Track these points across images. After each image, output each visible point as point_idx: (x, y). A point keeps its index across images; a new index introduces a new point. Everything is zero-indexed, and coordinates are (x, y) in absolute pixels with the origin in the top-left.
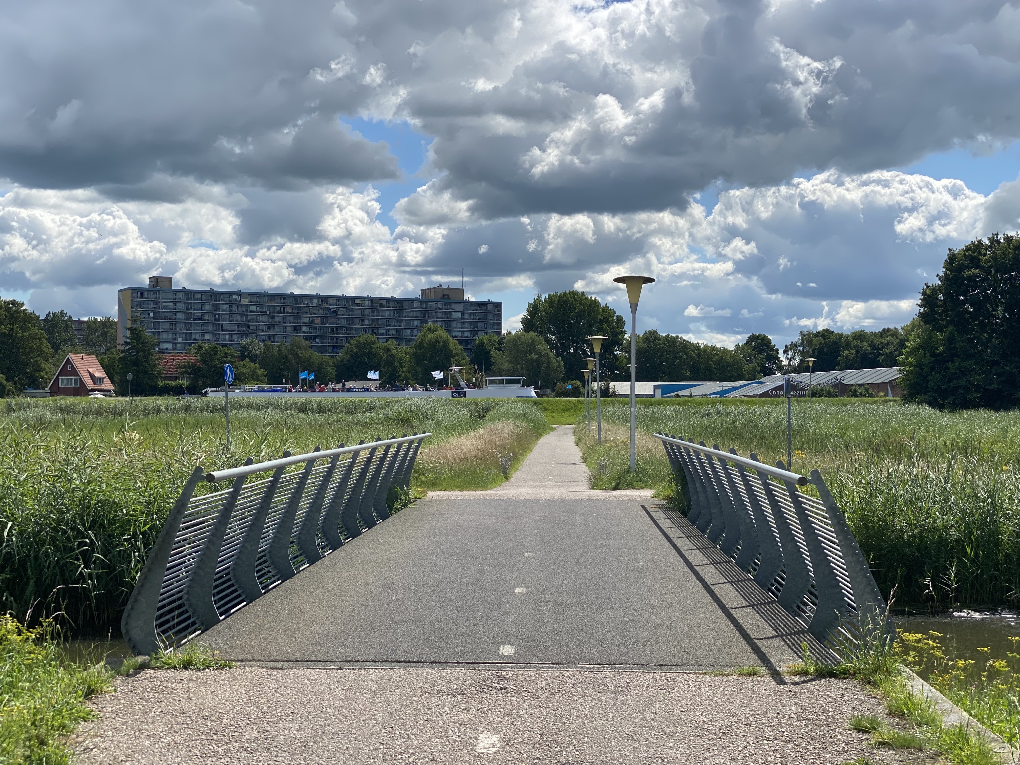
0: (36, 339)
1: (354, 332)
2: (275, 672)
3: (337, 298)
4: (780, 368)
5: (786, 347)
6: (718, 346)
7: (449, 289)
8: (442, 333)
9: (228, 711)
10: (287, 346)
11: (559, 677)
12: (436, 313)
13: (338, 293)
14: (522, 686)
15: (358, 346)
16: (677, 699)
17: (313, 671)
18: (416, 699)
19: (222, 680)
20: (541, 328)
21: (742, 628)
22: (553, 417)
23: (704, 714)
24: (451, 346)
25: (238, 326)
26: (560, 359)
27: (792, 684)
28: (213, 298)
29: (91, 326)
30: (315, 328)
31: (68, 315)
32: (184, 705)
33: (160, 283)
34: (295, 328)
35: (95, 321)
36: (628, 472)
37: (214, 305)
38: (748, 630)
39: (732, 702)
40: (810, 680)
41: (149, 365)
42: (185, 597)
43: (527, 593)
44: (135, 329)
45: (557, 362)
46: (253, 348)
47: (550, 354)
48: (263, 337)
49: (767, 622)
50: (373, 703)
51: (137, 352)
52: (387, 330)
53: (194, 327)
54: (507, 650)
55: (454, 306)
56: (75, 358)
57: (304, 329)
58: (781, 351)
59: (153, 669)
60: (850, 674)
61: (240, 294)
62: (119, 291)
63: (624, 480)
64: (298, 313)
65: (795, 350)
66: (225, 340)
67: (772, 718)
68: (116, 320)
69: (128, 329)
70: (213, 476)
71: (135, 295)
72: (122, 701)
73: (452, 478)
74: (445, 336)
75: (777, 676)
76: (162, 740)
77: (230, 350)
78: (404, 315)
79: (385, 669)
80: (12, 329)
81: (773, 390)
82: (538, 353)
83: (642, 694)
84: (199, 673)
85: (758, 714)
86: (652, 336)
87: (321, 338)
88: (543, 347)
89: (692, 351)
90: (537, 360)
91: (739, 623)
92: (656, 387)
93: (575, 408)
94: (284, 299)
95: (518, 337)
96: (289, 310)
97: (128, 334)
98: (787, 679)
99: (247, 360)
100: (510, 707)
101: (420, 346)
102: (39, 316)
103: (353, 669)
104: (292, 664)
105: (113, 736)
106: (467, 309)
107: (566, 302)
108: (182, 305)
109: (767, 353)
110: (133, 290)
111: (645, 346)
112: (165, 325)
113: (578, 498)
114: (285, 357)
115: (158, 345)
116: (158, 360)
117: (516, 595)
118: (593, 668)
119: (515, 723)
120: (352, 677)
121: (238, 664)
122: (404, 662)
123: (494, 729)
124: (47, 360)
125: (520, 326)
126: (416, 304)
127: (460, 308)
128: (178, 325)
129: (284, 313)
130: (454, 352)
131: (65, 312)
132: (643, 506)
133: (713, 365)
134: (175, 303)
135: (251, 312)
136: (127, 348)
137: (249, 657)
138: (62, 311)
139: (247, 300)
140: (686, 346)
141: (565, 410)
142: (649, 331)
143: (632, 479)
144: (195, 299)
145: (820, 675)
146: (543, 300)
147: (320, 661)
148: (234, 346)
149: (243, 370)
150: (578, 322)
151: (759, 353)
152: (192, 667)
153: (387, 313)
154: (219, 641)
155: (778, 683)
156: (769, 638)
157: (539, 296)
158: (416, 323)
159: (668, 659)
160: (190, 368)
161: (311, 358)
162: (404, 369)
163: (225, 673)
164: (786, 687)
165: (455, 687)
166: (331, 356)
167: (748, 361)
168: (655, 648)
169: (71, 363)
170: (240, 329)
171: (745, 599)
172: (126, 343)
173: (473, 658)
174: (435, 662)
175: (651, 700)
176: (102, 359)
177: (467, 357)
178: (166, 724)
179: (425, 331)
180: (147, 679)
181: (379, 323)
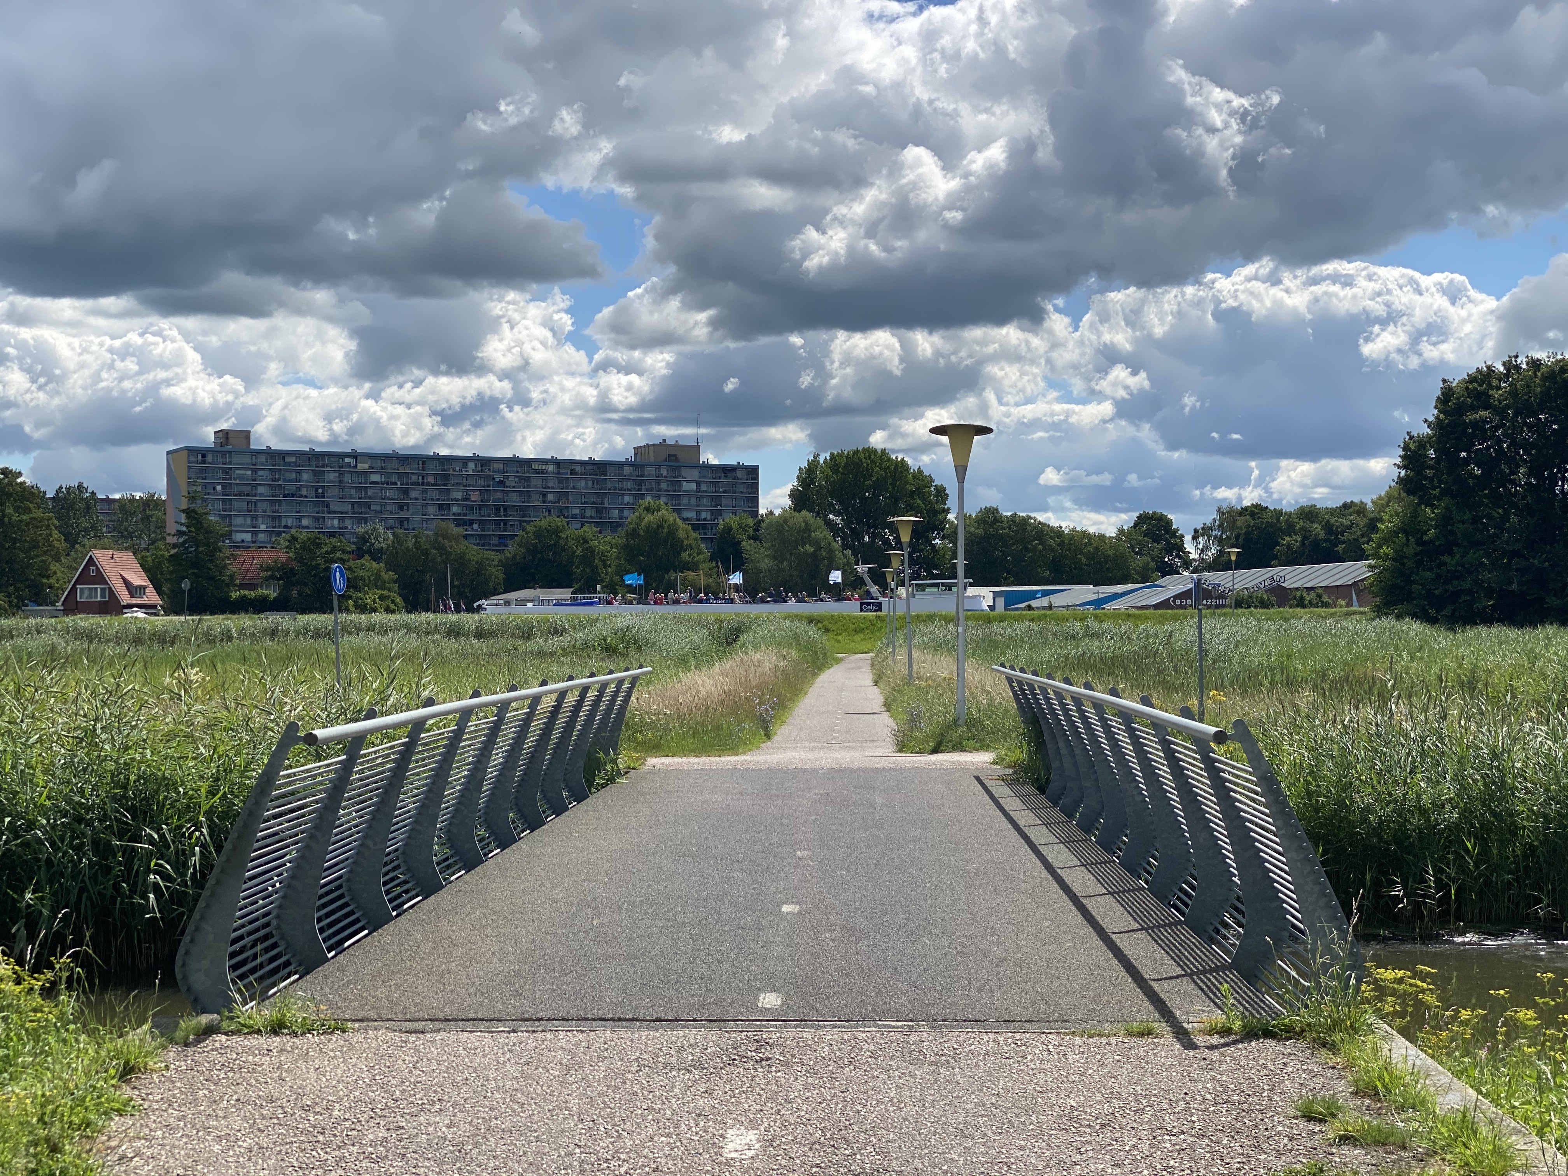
0: (41, 527)
1: (532, 514)
2: (412, 1038)
3: (506, 461)
4: (1187, 564)
5: (1196, 531)
6: (1092, 530)
7: (676, 446)
8: (667, 514)
9: (341, 1098)
10: (428, 536)
11: (849, 1041)
12: (658, 482)
13: (507, 454)
14: (793, 1056)
15: (538, 534)
16: (1031, 1072)
17: (471, 1036)
18: (630, 1076)
19: (332, 1050)
20: (819, 505)
21: (1131, 963)
22: (838, 642)
23: (1072, 1095)
24: (681, 535)
25: (353, 506)
26: (848, 552)
27: (1207, 1047)
28: (314, 463)
29: (126, 507)
30: (471, 508)
31: (90, 490)
32: (273, 1088)
33: (231, 441)
34: (440, 507)
35: (133, 500)
36: (955, 724)
37: (315, 473)
38: (1139, 967)
39: (1115, 1077)
40: (1235, 1043)
41: (216, 566)
42: (274, 923)
43: (800, 912)
44: (194, 511)
45: (845, 558)
46: (376, 538)
47: (836, 546)
48: (391, 523)
49: (1168, 953)
50: (564, 1083)
51: (197, 547)
52: (583, 510)
53: (284, 507)
54: (770, 1000)
55: (684, 472)
56: (102, 556)
57: (455, 509)
58: (1188, 539)
59: (226, 1034)
60: (1296, 1033)
61: (355, 455)
62: (168, 453)
63: (949, 738)
64: (445, 485)
65: (1209, 536)
66: (333, 527)
67: (1177, 1101)
68: (164, 498)
69: (183, 511)
70: (315, 736)
71: (193, 459)
72: (178, 1085)
73: (683, 736)
74: (671, 519)
75: (1183, 1036)
76: (240, 1143)
77: (340, 541)
78: (609, 485)
79: (582, 1032)
80: (3, 512)
81: (1175, 597)
82: (816, 543)
83: (977, 1065)
84: (295, 1040)
85: (1155, 1095)
86: (990, 517)
87: (481, 523)
88: (822, 533)
89: (1051, 538)
90: (814, 555)
91: (1125, 956)
92: (996, 595)
93: (872, 628)
94: (424, 463)
95: (784, 519)
96: (431, 480)
97: (183, 518)
98: (1200, 1040)
99: (367, 557)
100: (774, 1088)
101: (633, 534)
102: (45, 493)
103: (534, 1032)
104: (439, 1025)
105: (164, 1138)
106: (704, 477)
107: (858, 465)
108: (266, 473)
109: (1166, 540)
110: (191, 451)
111: (980, 531)
112: (240, 504)
113: (877, 766)
114: (426, 553)
115: (229, 535)
116: (229, 558)
117: (783, 916)
118: (902, 1027)
119: (783, 1112)
120: (532, 1044)
121: (357, 1025)
122: (612, 1019)
123: (751, 1121)
124: (59, 560)
125: (787, 502)
126: (627, 470)
127: (694, 474)
128: (260, 505)
129: (423, 484)
130: (685, 542)
131: (85, 485)
132: (977, 778)
133: (1084, 560)
134: (254, 471)
135: (372, 483)
136: (181, 540)
137: (373, 1014)
138: (80, 485)
139: (366, 466)
140: (1042, 531)
141: (857, 631)
142: (985, 509)
143: (961, 737)
144: (285, 464)
145: (1250, 1034)
146: (821, 462)
147: (482, 1020)
148: (347, 536)
149: (361, 573)
150: (876, 496)
151: (1154, 541)
152: (286, 1031)
153: (583, 484)
154: (327, 990)
155: (1185, 1048)
156: (1171, 978)
157: (816, 456)
158: (627, 499)
159: (1017, 1011)
160: (279, 570)
161: (465, 554)
162: (609, 570)
163: (336, 1039)
164: (1198, 1054)
165: (691, 1058)
166: (497, 550)
167: (1137, 553)
168: (997, 994)
169: (95, 565)
170: (356, 509)
171: (1135, 919)
172: (180, 533)
173: (717, 1013)
174: (659, 1020)
175: (992, 1075)
176: (143, 557)
177: (706, 550)
178: (245, 1119)
179: (641, 510)
180: (217, 1050)
181: (570, 499)
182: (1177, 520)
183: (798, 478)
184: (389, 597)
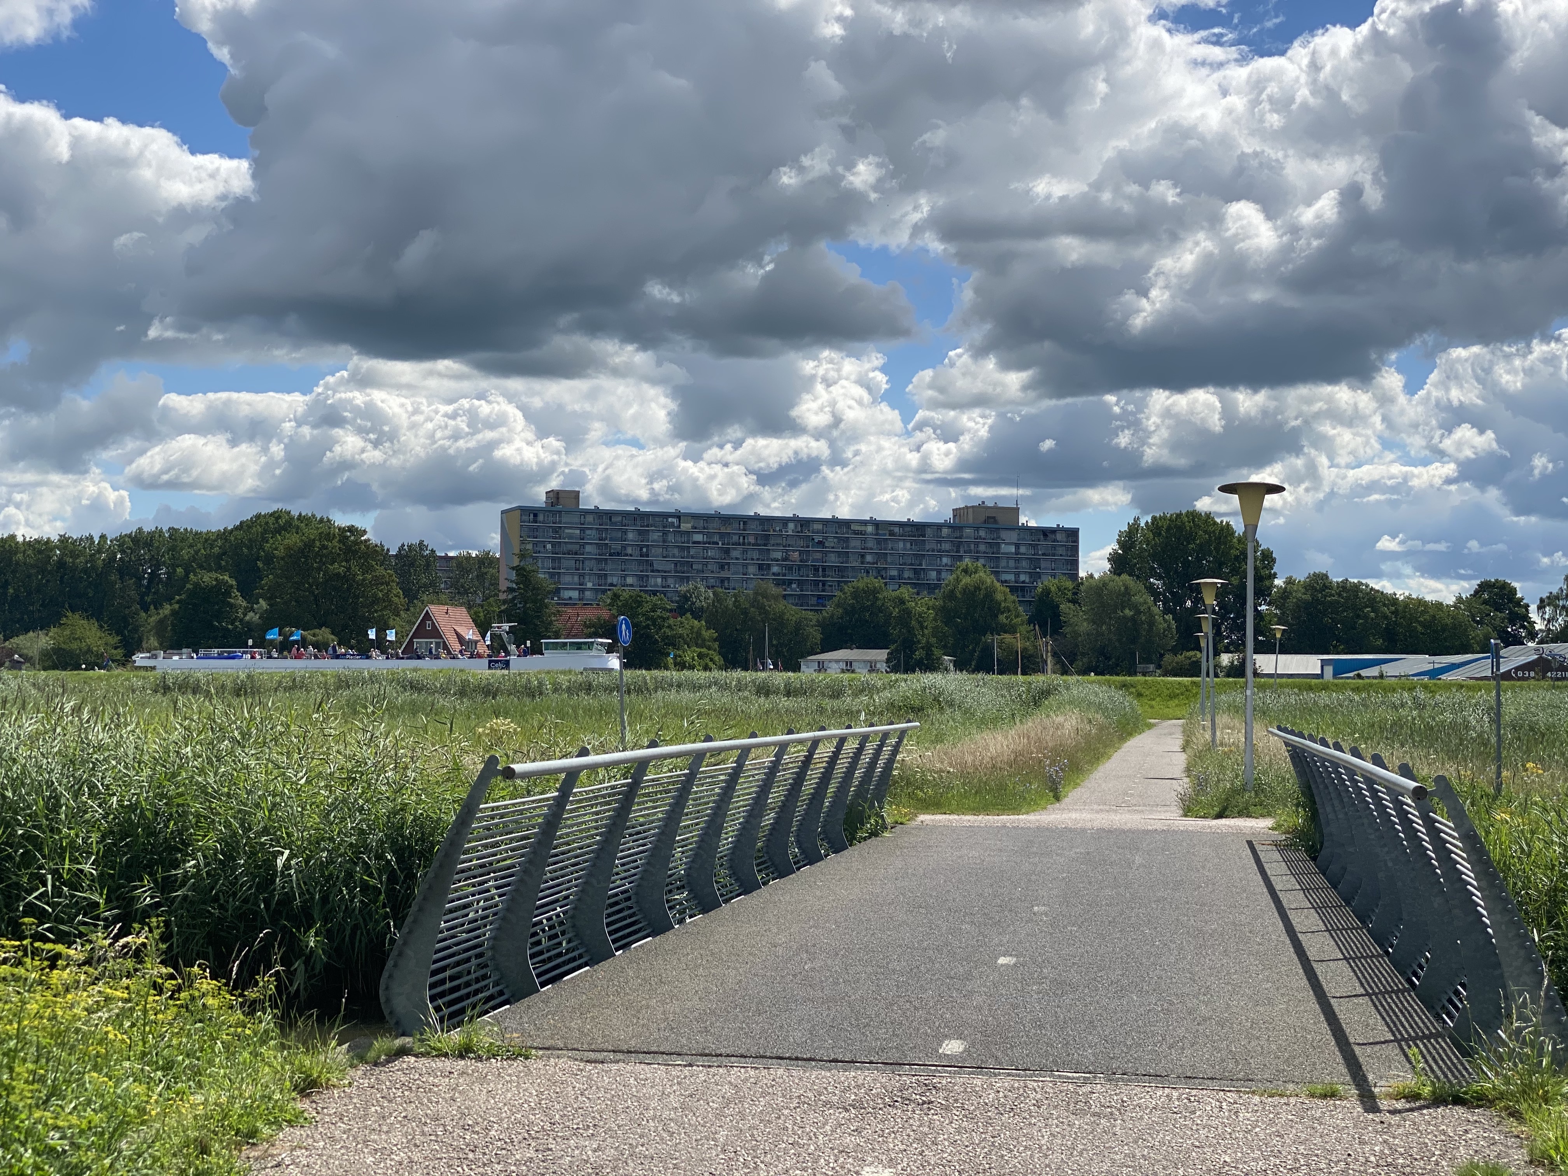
0: (382, 584)
1: (850, 575)
2: (589, 1067)
3: (825, 522)
4: (1532, 635)
5: (1542, 600)
6: (1429, 598)
7: (996, 508)
8: (985, 577)
9: (502, 1120)
10: (748, 595)
11: (1018, 1089)
12: (977, 544)
13: (826, 514)
14: (956, 1101)
15: (856, 594)
16: (1194, 1127)
17: (646, 1067)
18: (786, 1112)
19: (510, 1075)
20: (1139, 569)
21: (1341, 1026)
22: (1152, 707)
23: (1229, 1152)
24: (999, 597)
25: (676, 564)
26: (1169, 617)
27: (1389, 1112)
28: (638, 523)
29: (463, 564)
30: (790, 568)
31: (430, 548)
32: (442, 1108)
33: (561, 500)
34: (760, 567)
35: (469, 557)
36: (1244, 789)
37: (640, 532)
38: (1348, 1031)
39: (1282, 1136)
40: (1420, 1108)
41: (542, 622)
42: (489, 954)
43: (1015, 965)
44: (523, 569)
45: (1166, 622)
46: (697, 597)
47: (1155, 610)
48: (712, 582)
49: (1384, 1018)
50: (718, 1116)
51: (526, 603)
52: (901, 571)
53: (609, 567)
54: (953, 1047)
55: (1004, 534)
56: (437, 611)
57: (775, 569)
58: (1533, 608)
59: (416, 1056)
60: (1489, 1101)
61: (678, 516)
62: (503, 512)
63: (1234, 803)
64: (765, 545)
65: (1556, 607)
66: (656, 585)
67: (1337, 1163)
68: (498, 555)
69: (513, 568)
70: (513, 770)
71: (525, 518)
72: (355, 1101)
73: (965, 795)
74: (989, 581)
75: (1369, 1101)
76: (393, 1156)
77: (661, 599)
78: (927, 547)
79: (757, 1068)
80: (349, 569)
81: (1517, 669)
82: (1135, 607)
83: (1142, 1118)
84: (479, 1064)
85: (1317, 1155)
86: (1318, 583)
87: (800, 583)
88: (1143, 598)
89: (1384, 605)
90: (1133, 619)
91: (1338, 1020)
92: (1324, 663)
93: (1186, 693)
94: (745, 523)
95: (1103, 583)
96: (752, 540)
97: (513, 575)
98: (1384, 1104)
99: (688, 615)
100: (926, 1129)
101: (951, 595)
102: (388, 550)
103: (710, 1066)
104: (620, 1056)
105: (324, 1148)
106: (1024, 539)
107: (1181, 528)
108: (594, 532)
109: (1510, 609)
110: (524, 510)
111: (1308, 597)
112: (568, 563)
113: (1150, 828)
114: (745, 612)
115: (557, 591)
116: (555, 615)
117: (996, 968)
118: (1078, 1078)
119: (926, 1153)
120: (702, 1077)
121: (541, 1053)
122: (790, 1058)
123: (891, 1160)
124: (398, 615)
125: (1107, 566)
126: (945, 531)
127: (1013, 537)
128: (587, 563)
129: (744, 544)
130: (1003, 605)
131: (425, 543)
132: (1250, 843)
133: (1420, 628)
134: (583, 530)
135: (694, 543)
136: (510, 597)
137: (560, 1044)
138: (421, 542)
139: (689, 525)
140: (1375, 598)
141: (1172, 697)
142: (1315, 574)
143: (1247, 802)
144: (612, 524)
145: (1438, 1100)
146: (1142, 524)
147: (663, 1053)
148: (669, 595)
149: (680, 631)
150: (1199, 560)
151: (1496, 610)
152: (472, 1055)
153: (901, 545)
154: (526, 1019)
155: (1367, 1111)
156: (1377, 1043)
157: (1137, 520)
158: (945, 560)
159: (1205, 1069)
160: (601, 627)
161: (784, 614)
162: (926, 631)
163: (518, 1065)
164: (1377, 1117)
165: (853, 1097)
166: (816, 611)
167: (1478, 622)
168: (1187, 1052)
169: (430, 619)
170: (679, 568)
171: (1362, 984)
172: (510, 590)
173: (894, 1056)
174: (836, 1061)
175: (1154, 1128)
176: (475, 613)
177: (1023, 613)
178: (406, 1135)
179: (959, 573)
180: (402, 1070)
181: (889, 560)
182: (1522, 588)
183: (1119, 542)
184: (708, 655)
